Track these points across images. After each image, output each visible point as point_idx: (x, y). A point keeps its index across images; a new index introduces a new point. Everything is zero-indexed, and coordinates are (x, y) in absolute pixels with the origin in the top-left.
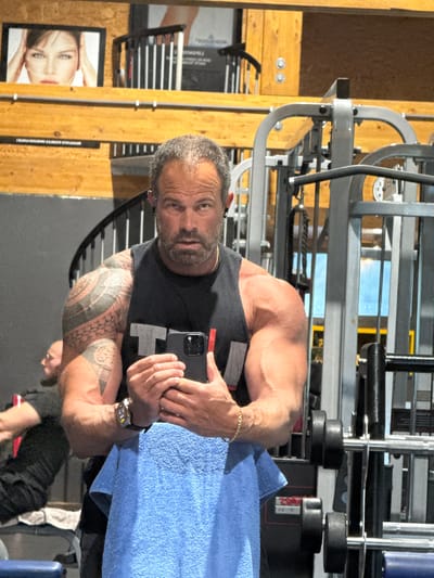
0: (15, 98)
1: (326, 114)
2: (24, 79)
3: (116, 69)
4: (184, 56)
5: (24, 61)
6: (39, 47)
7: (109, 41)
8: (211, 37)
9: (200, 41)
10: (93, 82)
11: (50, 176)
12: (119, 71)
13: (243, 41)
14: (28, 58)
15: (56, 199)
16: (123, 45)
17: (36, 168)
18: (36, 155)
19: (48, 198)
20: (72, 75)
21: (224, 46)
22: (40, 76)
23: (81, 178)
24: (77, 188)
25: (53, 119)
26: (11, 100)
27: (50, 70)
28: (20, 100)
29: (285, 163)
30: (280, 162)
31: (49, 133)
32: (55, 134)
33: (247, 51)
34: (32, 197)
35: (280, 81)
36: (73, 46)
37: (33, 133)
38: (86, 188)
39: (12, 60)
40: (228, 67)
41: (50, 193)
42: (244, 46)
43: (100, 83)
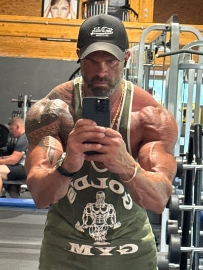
0: (47, 23)
1: (169, 29)
2: (50, 16)
3: (83, 14)
4: (108, 9)
5: (50, 10)
6: (56, 5)
7: (81, 3)
8: (117, 2)
9: (113, 3)
10: (75, 18)
11: (59, 52)
12: (84, 14)
13: (129, 4)
14: (52, 9)
15: (61, 60)
16: (86, 5)
17: (55, 49)
18: (55, 44)
19: (59, 60)
20: (67, 15)
21: (122, 5)
22: (56, 16)
23: (70, 53)
24: (69, 56)
25: (61, 31)
26: (45, 24)
27: (59, 14)
28: (49, 24)
29: (149, 48)
30: (147, 48)
31: (59, 36)
32: (62, 37)
33: (131, 7)
34: (53, 60)
35: (145, 17)
36: (68, 5)
37: (54, 36)
38: (73, 57)
39: (46, 10)
40: (124, 13)
41: (59, 58)
42: (129, 5)
43: (77, 18)
